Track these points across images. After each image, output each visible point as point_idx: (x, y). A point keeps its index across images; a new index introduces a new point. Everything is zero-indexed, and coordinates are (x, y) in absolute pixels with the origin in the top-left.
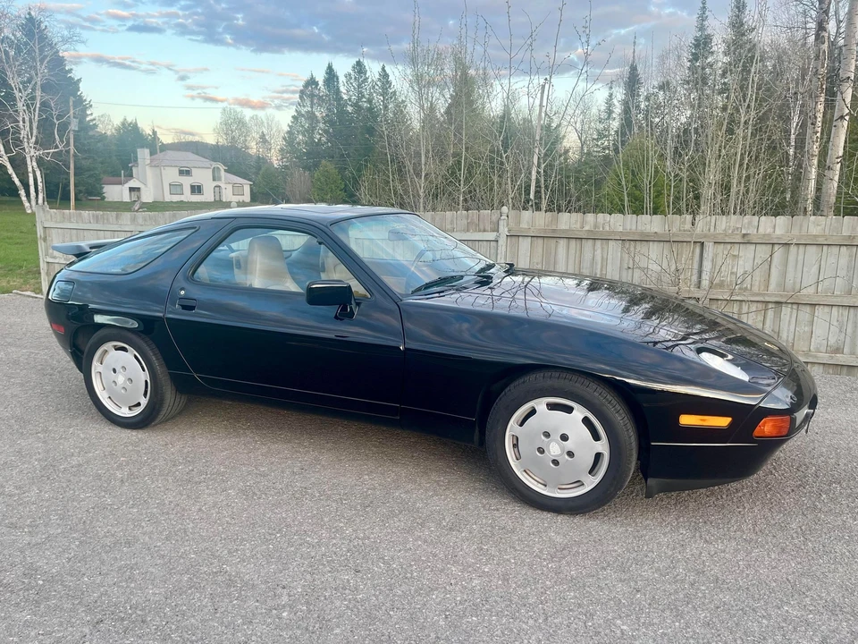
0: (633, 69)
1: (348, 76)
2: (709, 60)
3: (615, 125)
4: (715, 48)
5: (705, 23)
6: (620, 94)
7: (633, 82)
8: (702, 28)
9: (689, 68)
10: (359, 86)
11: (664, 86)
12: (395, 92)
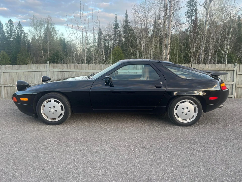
0: (100, 29)
1: (7, 24)
2: (118, 29)
3: (96, 44)
4: (119, 26)
5: (117, 20)
6: (97, 36)
7: (100, 33)
8: (116, 21)
9: (114, 31)
10: (11, 28)
11: (108, 35)
12: (24, 30)
